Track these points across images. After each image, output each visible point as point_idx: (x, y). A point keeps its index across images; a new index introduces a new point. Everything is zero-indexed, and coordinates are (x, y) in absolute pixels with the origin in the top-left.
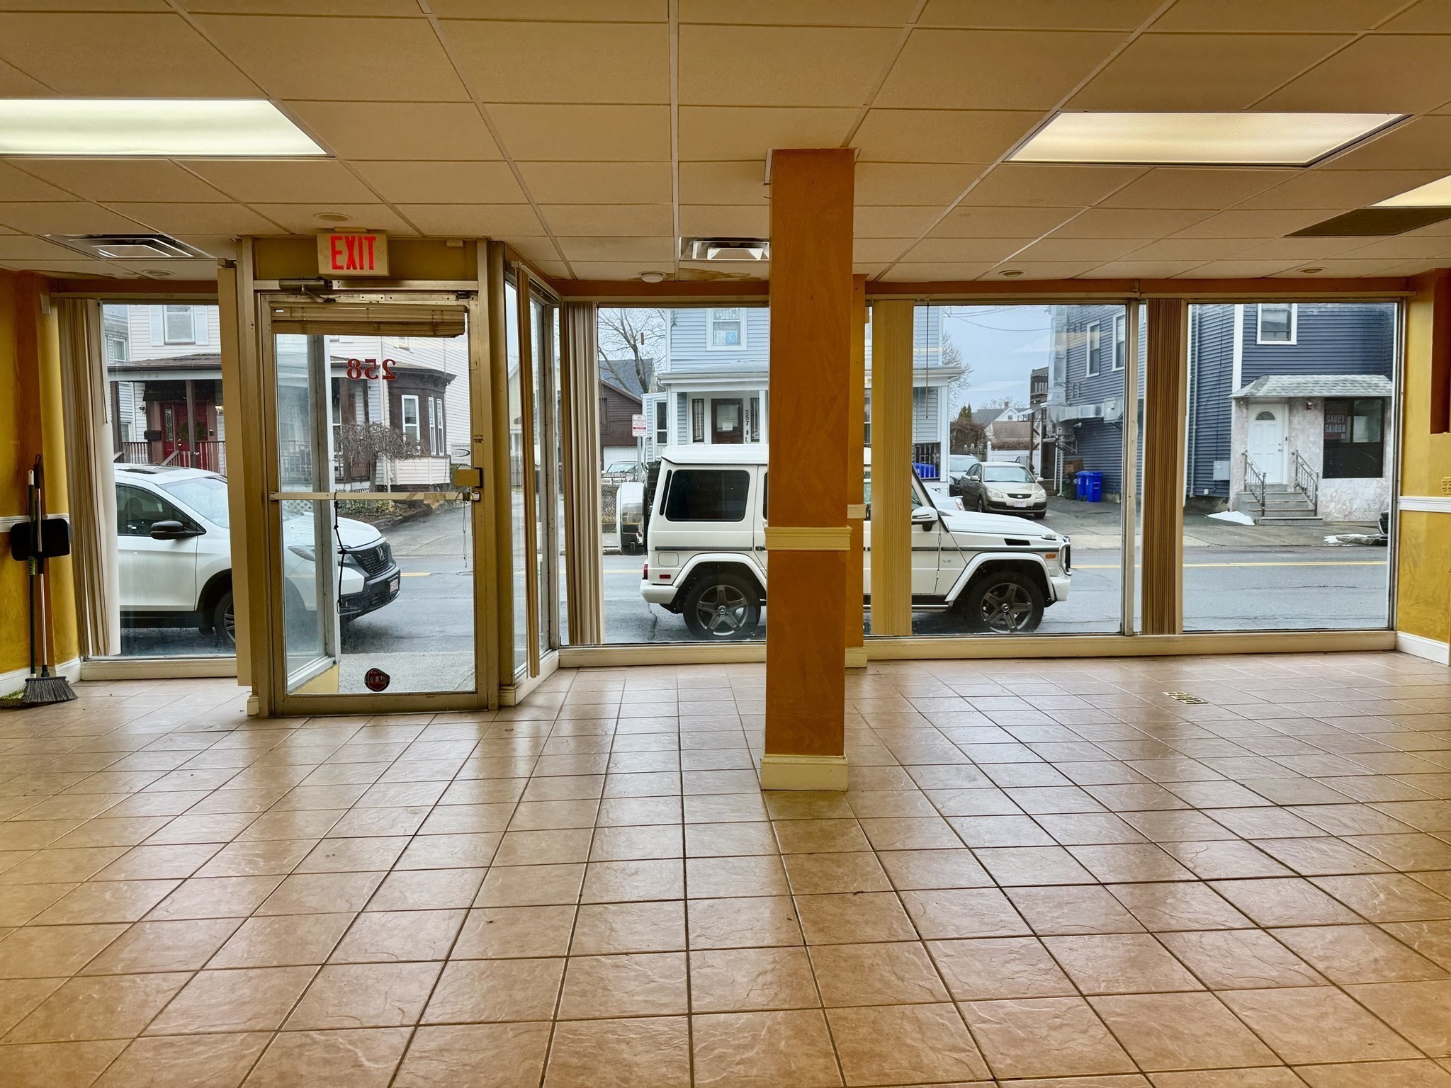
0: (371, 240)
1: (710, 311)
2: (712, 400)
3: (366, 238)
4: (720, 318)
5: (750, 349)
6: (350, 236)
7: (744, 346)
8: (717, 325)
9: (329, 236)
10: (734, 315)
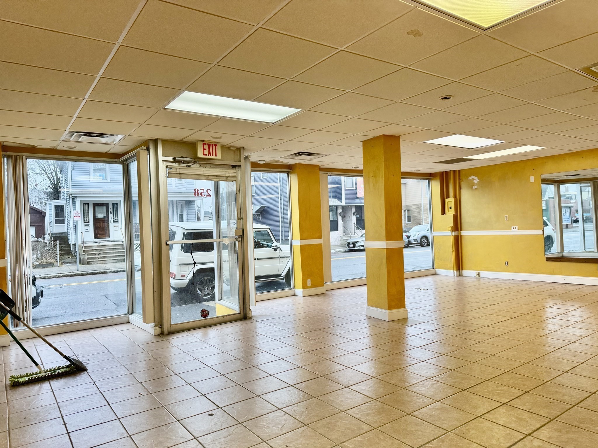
0: (216, 146)
1: (91, 164)
2: (93, 204)
3: (214, 145)
4: (96, 168)
5: (111, 181)
6: (209, 143)
7: (108, 180)
8: (95, 171)
9: (202, 143)
10: (103, 167)
